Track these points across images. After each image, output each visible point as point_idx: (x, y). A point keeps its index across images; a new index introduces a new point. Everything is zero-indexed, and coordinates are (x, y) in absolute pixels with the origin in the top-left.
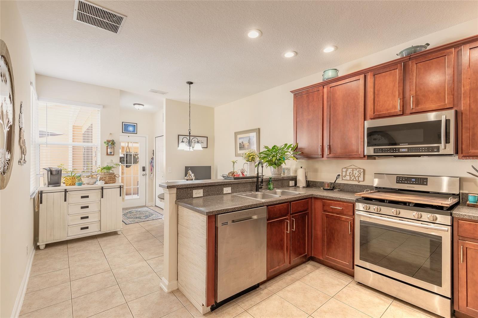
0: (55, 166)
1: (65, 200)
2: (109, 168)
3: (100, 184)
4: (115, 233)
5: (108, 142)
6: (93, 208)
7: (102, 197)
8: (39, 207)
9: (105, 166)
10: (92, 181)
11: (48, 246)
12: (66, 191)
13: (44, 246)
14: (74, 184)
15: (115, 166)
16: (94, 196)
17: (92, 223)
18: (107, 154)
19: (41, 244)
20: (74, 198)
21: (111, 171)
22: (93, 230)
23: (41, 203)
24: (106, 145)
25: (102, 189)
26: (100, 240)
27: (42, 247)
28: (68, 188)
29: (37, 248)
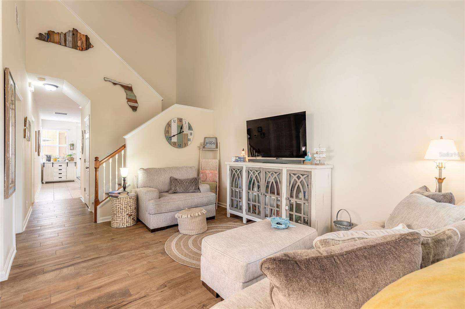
0: (49, 154)
1: (53, 166)
2: (71, 155)
3: (67, 161)
4: (73, 181)
5: (71, 144)
6: (64, 170)
7: (67, 166)
8: (43, 168)
9: (69, 154)
10: (65, 160)
11: (46, 183)
12: (53, 163)
13: (45, 182)
14: (56, 161)
15: (73, 154)
16: (64, 165)
17: (63, 176)
18: (71, 149)
19: (44, 181)
20: (56, 165)
21: (72, 157)
22: (64, 179)
23: (44, 167)
24: (70, 146)
25: (67, 163)
26: (66, 183)
27: (44, 183)
28: (54, 162)
29: (43, 183)
